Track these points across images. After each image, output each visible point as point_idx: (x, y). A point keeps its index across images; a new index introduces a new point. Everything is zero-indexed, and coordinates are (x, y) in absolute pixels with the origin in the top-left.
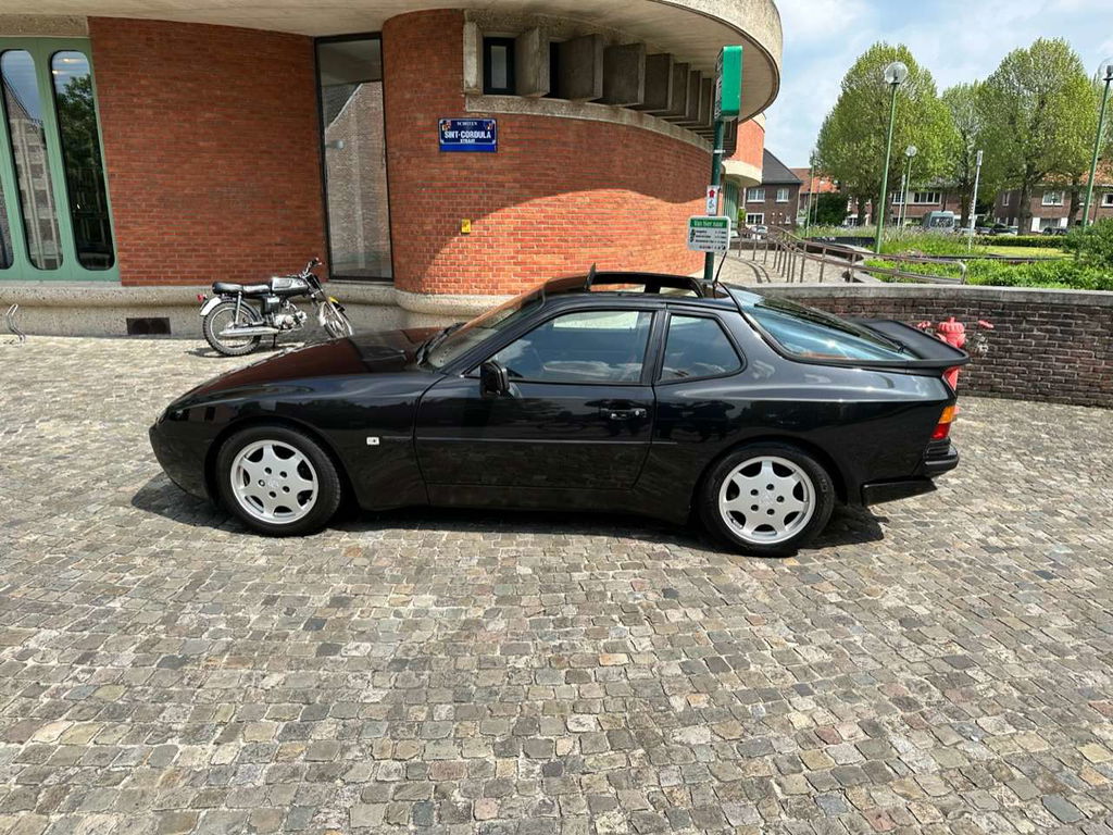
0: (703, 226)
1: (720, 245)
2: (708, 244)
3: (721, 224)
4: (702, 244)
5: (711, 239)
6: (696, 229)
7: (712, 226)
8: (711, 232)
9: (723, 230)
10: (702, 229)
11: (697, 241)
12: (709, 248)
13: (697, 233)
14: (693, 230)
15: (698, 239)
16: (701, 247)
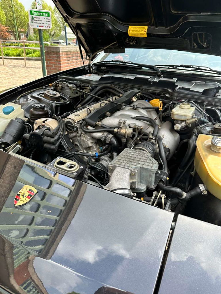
0: (37, 15)
3: (46, 14)
5: (42, 22)
7: (42, 15)
8: (42, 18)
9: (48, 18)
10: (37, 17)
11: (35, 23)
12: (42, 26)
13: (34, 19)
14: (32, 17)
15: (36, 22)
16: (38, 26)
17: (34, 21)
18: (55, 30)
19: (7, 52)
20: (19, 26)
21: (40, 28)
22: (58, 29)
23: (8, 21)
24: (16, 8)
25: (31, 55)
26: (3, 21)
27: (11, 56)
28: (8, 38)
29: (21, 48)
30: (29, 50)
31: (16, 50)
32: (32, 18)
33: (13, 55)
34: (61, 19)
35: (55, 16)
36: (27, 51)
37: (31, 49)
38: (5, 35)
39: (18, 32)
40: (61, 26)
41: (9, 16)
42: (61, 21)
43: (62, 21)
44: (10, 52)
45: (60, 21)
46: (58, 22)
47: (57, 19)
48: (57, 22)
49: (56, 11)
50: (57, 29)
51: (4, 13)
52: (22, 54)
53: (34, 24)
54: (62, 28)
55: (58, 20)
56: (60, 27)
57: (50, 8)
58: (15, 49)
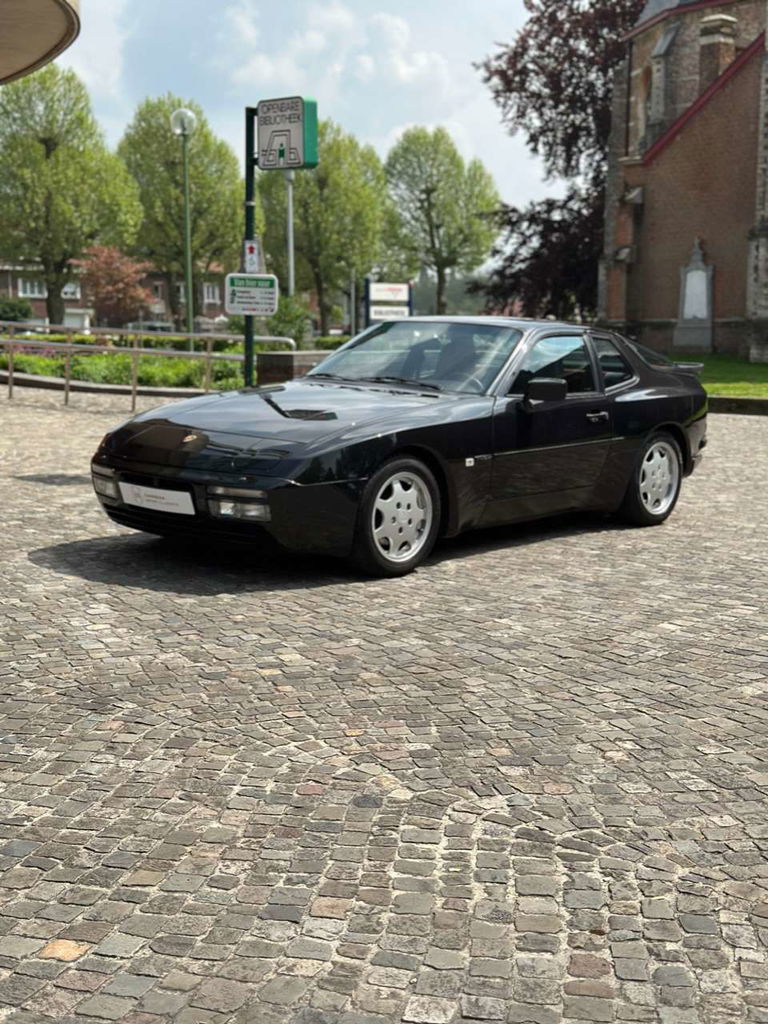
0: (245, 286)
1: (267, 306)
2: (254, 306)
3: (268, 283)
4: (246, 306)
5: (256, 300)
6: (236, 288)
7: (257, 286)
8: (256, 292)
9: (270, 290)
10: (243, 289)
11: (239, 302)
12: (254, 310)
13: (238, 294)
14: (234, 291)
15: (240, 300)
16: (244, 309)
17: (237, 299)
18: (384, 263)
19: (143, 372)
20: (201, 251)
21: (248, 313)
22: (403, 256)
23: (151, 224)
24: (196, 168)
25: (231, 380)
26: (127, 231)
27: (156, 385)
28: (141, 313)
29: (197, 357)
30: (225, 366)
31: (176, 364)
32: (233, 294)
33: (165, 382)
34: (421, 208)
35: (389, 197)
36: (217, 368)
37: (233, 361)
38: (132, 298)
39: (194, 277)
40: (416, 244)
41: (158, 203)
42: (417, 219)
43: (423, 218)
44: (156, 370)
45: (413, 217)
46: (402, 225)
47: (400, 211)
48: (397, 227)
49: (400, 173)
50: (397, 261)
51: (137, 192)
52: (198, 376)
53: (235, 304)
54: (421, 255)
55: (407, 215)
56: (415, 249)
57: (370, 159)
58: (176, 360)
